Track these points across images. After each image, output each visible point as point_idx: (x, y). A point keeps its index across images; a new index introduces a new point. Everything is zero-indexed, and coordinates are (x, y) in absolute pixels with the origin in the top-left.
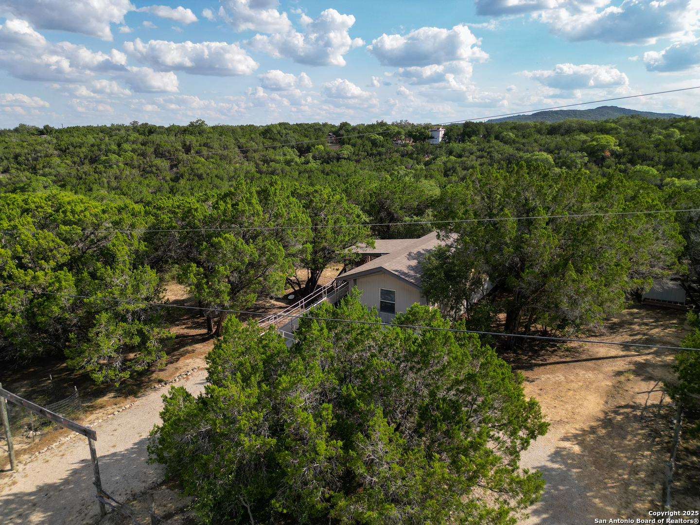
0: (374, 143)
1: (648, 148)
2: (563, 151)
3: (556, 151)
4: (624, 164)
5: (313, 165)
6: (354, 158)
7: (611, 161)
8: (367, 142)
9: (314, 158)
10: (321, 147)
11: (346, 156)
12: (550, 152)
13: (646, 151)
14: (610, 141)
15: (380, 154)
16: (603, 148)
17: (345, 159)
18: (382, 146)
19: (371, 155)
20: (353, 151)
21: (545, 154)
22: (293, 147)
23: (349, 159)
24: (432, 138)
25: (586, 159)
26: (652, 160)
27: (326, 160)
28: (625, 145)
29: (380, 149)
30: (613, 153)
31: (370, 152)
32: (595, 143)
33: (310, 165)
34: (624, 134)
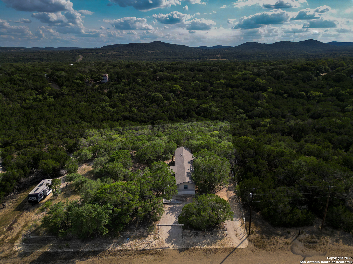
0: (77, 84)
1: (191, 90)
3: (162, 92)
4: (186, 97)
6: (70, 93)
7: (181, 96)
8: (73, 84)
9: (49, 95)
10: (49, 88)
11: (66, 93)
13: (191, 91)
14: (179, 87)
15: (83, 90)
16: (177, 90)
18: (82, 86)
20: (69, 90)
21: (159, 93)
22: (32, 89)
24: (104, 79)
25: (173, 96)
26: (193, 95)
27: (56, 96)
28: (184, 89)
30: (181, 92)
31: (77, 90)
32: (174, 89)
33: (48, 100)
34: (182, 82)
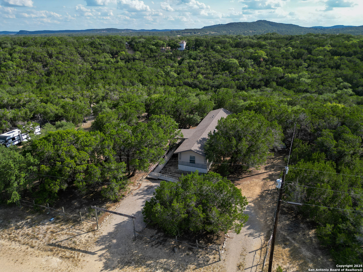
0: (151, 50)
1: (279, 57)
2: (243, 58)
3: (240, 58)
4: (269, 65)
5: (121, 63)
6: (142, 59)
7: (263, 63)
8: (147, 50)
9: (121, 59)
10: (124, 53)
11: (138, 58)
12: (237, 58)
13: (278, 58)
14: (262, 53)
15: (155, 56)
16: (260, 57)
17: (137, 59)
18: (156, 52)
19: (151, 57)
20: (141, 55)
21: (235, 60)
22: (108, 53)
23: (139, 59)
24: (180, 47)
25: (253, 63)
26: (280, 63)
27: (127, 60)
28: (269, 55)
29: (155, 54)
30: (264, 59)
31: (150, 55)
32: (256, 54)
33: (119, 63)
34: (269, 49)
